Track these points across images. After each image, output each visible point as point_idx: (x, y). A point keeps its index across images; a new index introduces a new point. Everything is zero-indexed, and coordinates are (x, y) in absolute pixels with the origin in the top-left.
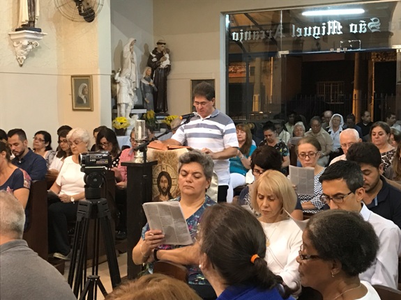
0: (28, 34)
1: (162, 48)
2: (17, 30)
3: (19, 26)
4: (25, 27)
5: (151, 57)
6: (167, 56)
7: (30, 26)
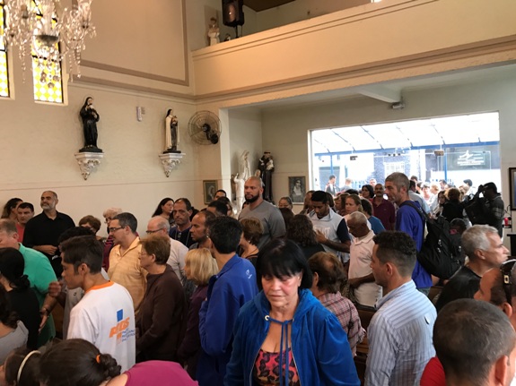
0: (172, 156)
1: (267, 156)
2: (164, 153)
3: (166, 149)
4: (170, 151)
5: (260, 163)
6: (271, 161)
7: (173, 150)
